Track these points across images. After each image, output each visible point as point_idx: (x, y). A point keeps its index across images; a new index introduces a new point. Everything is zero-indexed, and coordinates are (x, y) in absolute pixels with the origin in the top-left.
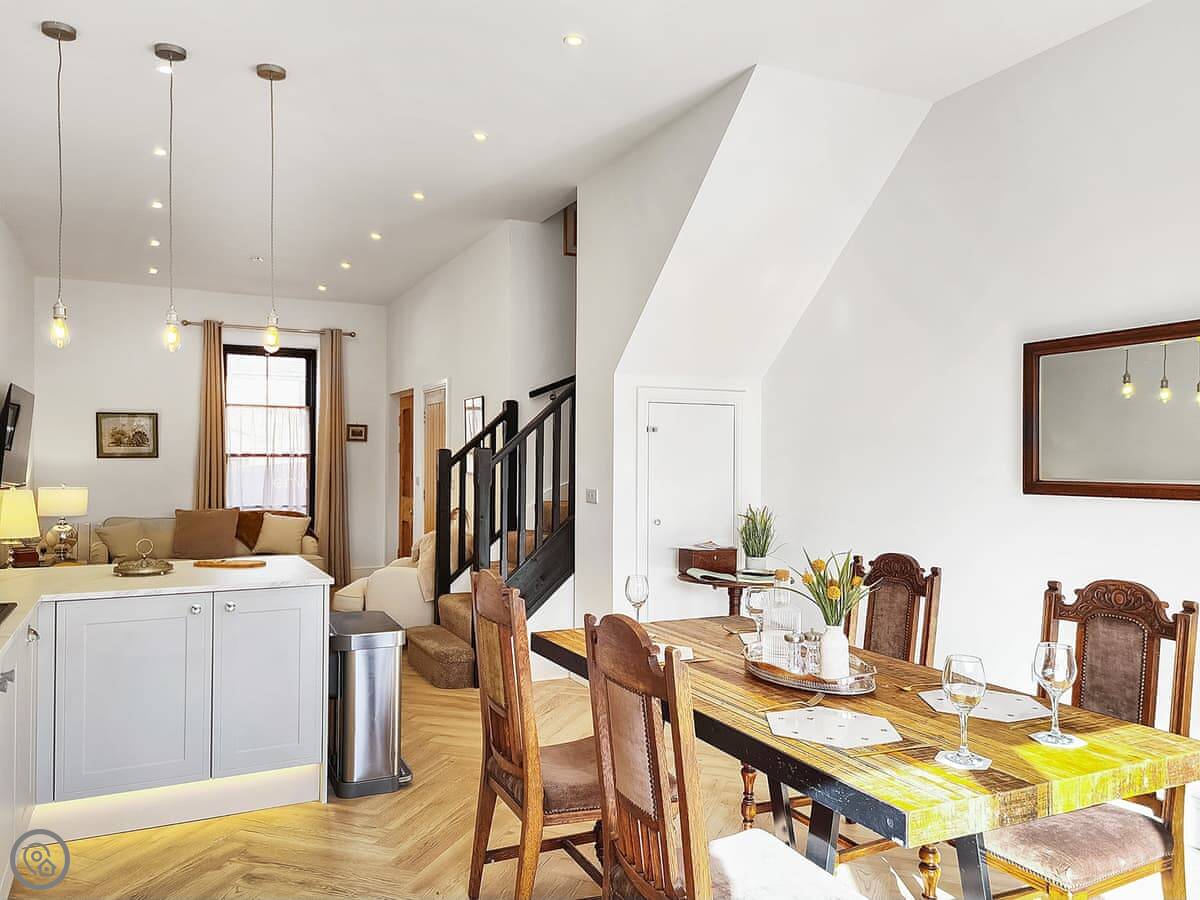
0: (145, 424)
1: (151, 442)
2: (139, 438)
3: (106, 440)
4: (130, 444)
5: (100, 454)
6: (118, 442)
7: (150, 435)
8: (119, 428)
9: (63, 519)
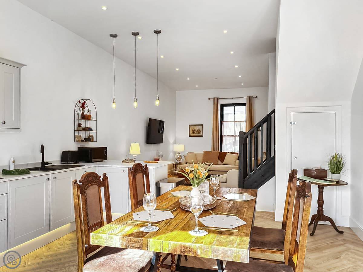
0: (200, 128)
1: (201, 132)
2: (199, 132)
3: (191, 132)
4: (197, 133)
5: (190, 136)
6: (194, 133)
7: (201, 131)
8: (194, 129)
9: (179, 153)
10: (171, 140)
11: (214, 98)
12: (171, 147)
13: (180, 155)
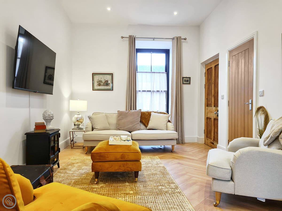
0: (108, 78)
1: (111, 85)
2: (106, 83)
3: (96, 84)
4: (104, 85)
5: (94, 89)
6: (99, 85)
7: (110, 82)
8: (100, 79)
9: (79, 113)
10: (66, 94)
11: (130, 36)
12: (65, 104)
13: (80, 116)
